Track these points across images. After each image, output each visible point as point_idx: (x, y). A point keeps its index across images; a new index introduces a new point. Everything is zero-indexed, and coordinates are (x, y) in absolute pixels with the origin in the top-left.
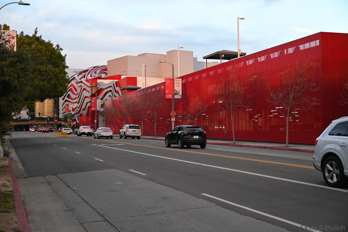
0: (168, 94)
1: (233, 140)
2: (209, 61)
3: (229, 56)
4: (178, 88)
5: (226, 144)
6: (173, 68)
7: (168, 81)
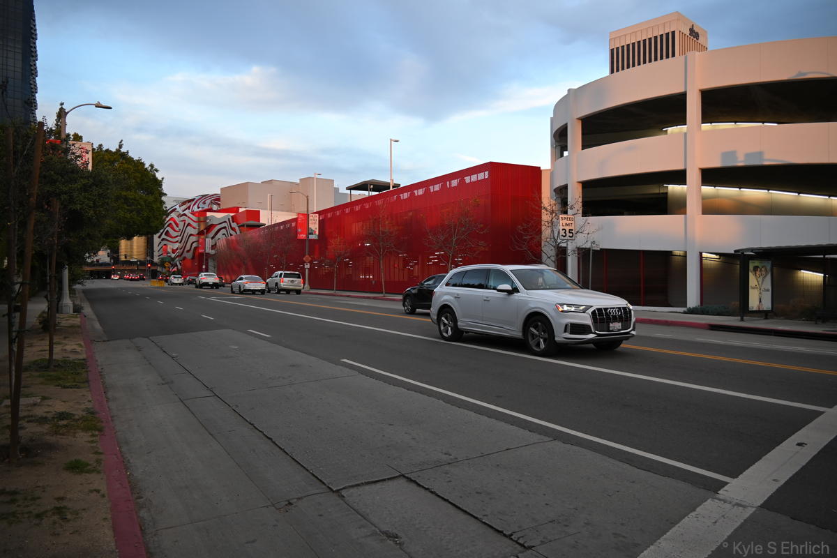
0: (301, 233)
1: (382, 293)
2: (354, 192)
3: (379, 186)
4: (314, 225)
5: (374, 298)
6: (308, 200)
7: (301, 217)
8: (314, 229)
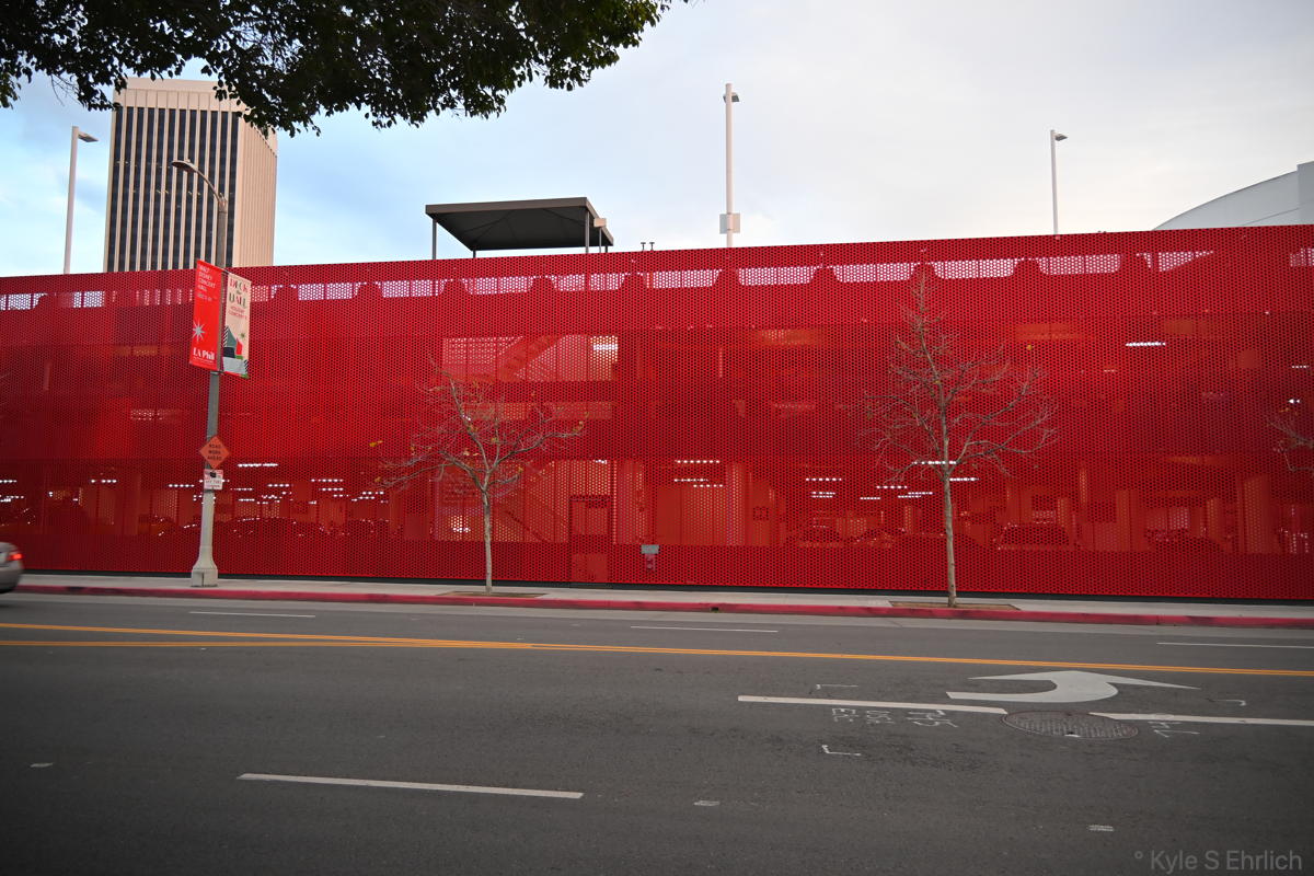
4: (239, 321)
7: (206, 278)
8: (236, 336)
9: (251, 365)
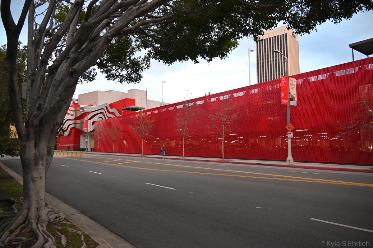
0: (284, 98)
4: (293, 91)
8: (293, 95)
9: (298, 102)
